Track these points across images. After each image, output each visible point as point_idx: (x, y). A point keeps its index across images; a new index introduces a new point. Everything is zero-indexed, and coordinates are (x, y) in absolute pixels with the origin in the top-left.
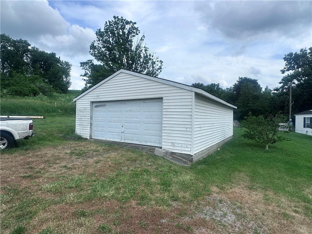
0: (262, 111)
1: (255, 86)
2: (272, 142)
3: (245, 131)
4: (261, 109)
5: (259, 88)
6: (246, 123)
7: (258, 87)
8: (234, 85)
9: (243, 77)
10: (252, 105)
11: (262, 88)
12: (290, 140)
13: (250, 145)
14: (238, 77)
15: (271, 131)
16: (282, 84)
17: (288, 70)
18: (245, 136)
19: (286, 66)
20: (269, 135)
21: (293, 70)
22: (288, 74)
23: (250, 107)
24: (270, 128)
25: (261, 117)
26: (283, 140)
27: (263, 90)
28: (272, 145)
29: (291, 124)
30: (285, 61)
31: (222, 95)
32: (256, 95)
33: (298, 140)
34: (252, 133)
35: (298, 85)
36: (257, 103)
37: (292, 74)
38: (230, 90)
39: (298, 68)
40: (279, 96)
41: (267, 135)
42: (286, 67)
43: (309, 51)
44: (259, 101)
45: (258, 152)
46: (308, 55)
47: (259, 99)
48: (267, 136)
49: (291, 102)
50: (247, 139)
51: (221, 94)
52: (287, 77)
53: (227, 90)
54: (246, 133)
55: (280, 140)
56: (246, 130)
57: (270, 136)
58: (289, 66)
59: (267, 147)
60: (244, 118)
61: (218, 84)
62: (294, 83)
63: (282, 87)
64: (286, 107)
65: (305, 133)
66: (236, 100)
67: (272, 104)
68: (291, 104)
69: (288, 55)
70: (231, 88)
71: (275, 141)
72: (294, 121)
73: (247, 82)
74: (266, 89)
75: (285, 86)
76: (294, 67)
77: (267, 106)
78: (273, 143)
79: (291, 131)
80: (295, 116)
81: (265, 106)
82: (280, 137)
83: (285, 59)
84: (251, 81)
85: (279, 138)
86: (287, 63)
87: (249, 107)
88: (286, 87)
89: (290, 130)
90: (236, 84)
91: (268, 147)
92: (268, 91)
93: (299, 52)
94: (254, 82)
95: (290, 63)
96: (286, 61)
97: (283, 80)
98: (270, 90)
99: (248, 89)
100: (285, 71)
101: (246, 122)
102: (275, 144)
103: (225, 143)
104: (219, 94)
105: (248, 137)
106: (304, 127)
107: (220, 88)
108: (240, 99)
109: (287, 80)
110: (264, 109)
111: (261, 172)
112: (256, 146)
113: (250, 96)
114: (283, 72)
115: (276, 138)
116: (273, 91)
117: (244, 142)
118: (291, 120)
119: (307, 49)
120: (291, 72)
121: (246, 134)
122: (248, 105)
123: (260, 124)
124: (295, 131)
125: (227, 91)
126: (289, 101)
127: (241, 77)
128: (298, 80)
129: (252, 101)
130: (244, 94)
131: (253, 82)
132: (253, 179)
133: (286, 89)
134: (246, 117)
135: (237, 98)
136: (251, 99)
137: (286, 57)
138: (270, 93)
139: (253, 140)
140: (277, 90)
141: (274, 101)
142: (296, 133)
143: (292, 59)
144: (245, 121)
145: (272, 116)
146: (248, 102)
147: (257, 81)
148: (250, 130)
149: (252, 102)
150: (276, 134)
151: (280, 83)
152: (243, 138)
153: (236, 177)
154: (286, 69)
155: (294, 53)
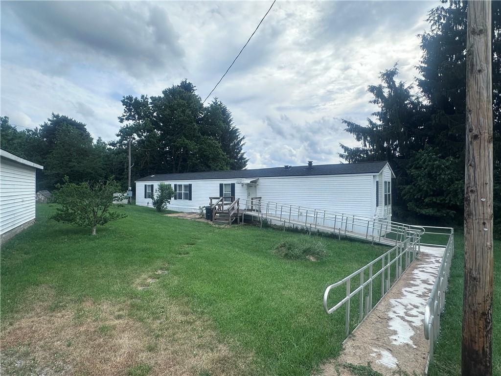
0: (92, 175)
1: (82, 135)
2: (101, 222)
3: (57, 209)
4: (92, 172)
5: (87, 138)
6: (59, 196)
7: (86, 136)
8: (42, 126)
9: (61, 115)
10: (76, 164)
11: (93, 139)
12: (125, 217)
13: (66, 232)
14: (52, 113)
15: (100, 206)
16: (120, 138)
17: (128, 119)
18: (57, 218)
19: (125, 112)
20: (96, 213)
21: (133, 120)
22: (127, 125)
23: (72, 167)
24: (98, 200)
25: (85, 184)
26: (117, 217)
27: (95, 142)
28: (101, 226)
29: (130, 194)
30: (123, 105)
31: (15, 141)
32: (83, 149)
33: (137, 215)
34: (70, 211)
35: (138, 141)
36: (85, 162)
37: (132, 126)
38: (35, 133)
39: (139, 119)
40: (116, 154)
41: (94, 212)
42: (125, 114)
43: (150, 101)
44: (87, 158)
45: (79, 242)
46: (149, 106)
47: (88, 156)
48: (94, 214)
49: (130, 164)
50: (61, 222)
51: (12, 139)
52: (126, 129)
53: (28, 132)
54: (60, 212)
55: (113, 219)
56: (60, 207)
57: (99, 213)
58: (128, 114)
59: (95, 232)
60: (56, 186)
61: (5, 117)
62: (134, 138)
63: (120, 142)
64: (125, 170)
65: (145, 205)
66: (47, 154)
67: (109, 165)
68: (130, 167)
69: (127, 99)
70: (36, 130)
71: (106, 221)
72: (134, 190)
73: (67, 125)
74: (99, 141)
75: (124, 141)
76: (134, 116)
77: (101, 168)
78: (103, 224)
79: (130, 204)
80: (135, 183)
81: (97, 168)
82: (113, 213)
83: (124, 103)
84: (75, 125)
85: (112, 215)
86: (126, 109)
87: (70, 167)
88: (126, 142)
89: (129, 202)
90: (46, 124)
91: (96, 230)
92: (101, 146)
93: (139, 99)
94: (81, 127)
95: (130, 110)
96: (125, 106)
97: (121, 131)
98: (104, 143)
99: (69, 137)
100: (123, 119)
101: (60, 193)
102: (107, 225)
103: (17, 235)
104: (9, 138)
105: (62, 219)
106: (145, 197)
107: (10, 127)
108: (54, 151)
109: (125, 133)
110: (96, 172)
111: (79, 273)
112: (76, 232)
113: (72, 149)
114: (122, 121)
115: (108, 215)
116: (108, 147)
117: (57, 228)
118: (130, 188)
119: (149, 97)
120: (131, 123)
121: (59, 214)
122: (70, 163)
123: (83, 195)
124: (135, 204)
125: (27, 135)
126: (128, 163)
127: (56, 114)
128: (139, 136)
129: (76, 157)
130: (63, 145)
131: (78, 127)
132: (61, 290)
133: (125, 145)
134: (58, 184)
135: (49, 151)
136: (75, 154)
137: (124, 100)
138: (104, 148)
139: (72, 224)
140: (113, 144)
141: (110, 161)
142: (136, 206)
143: (131, 105)
144: (57, 192)
145: (101, 183)
146: (69, 159)
147: (85, 127)
148: (66, 207)
149: (76, 159)
150: (107, 210)
151: (118, 135)
152: (54, 222)
153: (27, 297)
154: (124, 118)
155: (134, 98)
